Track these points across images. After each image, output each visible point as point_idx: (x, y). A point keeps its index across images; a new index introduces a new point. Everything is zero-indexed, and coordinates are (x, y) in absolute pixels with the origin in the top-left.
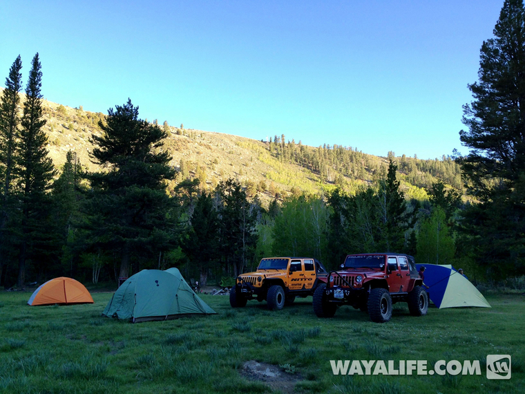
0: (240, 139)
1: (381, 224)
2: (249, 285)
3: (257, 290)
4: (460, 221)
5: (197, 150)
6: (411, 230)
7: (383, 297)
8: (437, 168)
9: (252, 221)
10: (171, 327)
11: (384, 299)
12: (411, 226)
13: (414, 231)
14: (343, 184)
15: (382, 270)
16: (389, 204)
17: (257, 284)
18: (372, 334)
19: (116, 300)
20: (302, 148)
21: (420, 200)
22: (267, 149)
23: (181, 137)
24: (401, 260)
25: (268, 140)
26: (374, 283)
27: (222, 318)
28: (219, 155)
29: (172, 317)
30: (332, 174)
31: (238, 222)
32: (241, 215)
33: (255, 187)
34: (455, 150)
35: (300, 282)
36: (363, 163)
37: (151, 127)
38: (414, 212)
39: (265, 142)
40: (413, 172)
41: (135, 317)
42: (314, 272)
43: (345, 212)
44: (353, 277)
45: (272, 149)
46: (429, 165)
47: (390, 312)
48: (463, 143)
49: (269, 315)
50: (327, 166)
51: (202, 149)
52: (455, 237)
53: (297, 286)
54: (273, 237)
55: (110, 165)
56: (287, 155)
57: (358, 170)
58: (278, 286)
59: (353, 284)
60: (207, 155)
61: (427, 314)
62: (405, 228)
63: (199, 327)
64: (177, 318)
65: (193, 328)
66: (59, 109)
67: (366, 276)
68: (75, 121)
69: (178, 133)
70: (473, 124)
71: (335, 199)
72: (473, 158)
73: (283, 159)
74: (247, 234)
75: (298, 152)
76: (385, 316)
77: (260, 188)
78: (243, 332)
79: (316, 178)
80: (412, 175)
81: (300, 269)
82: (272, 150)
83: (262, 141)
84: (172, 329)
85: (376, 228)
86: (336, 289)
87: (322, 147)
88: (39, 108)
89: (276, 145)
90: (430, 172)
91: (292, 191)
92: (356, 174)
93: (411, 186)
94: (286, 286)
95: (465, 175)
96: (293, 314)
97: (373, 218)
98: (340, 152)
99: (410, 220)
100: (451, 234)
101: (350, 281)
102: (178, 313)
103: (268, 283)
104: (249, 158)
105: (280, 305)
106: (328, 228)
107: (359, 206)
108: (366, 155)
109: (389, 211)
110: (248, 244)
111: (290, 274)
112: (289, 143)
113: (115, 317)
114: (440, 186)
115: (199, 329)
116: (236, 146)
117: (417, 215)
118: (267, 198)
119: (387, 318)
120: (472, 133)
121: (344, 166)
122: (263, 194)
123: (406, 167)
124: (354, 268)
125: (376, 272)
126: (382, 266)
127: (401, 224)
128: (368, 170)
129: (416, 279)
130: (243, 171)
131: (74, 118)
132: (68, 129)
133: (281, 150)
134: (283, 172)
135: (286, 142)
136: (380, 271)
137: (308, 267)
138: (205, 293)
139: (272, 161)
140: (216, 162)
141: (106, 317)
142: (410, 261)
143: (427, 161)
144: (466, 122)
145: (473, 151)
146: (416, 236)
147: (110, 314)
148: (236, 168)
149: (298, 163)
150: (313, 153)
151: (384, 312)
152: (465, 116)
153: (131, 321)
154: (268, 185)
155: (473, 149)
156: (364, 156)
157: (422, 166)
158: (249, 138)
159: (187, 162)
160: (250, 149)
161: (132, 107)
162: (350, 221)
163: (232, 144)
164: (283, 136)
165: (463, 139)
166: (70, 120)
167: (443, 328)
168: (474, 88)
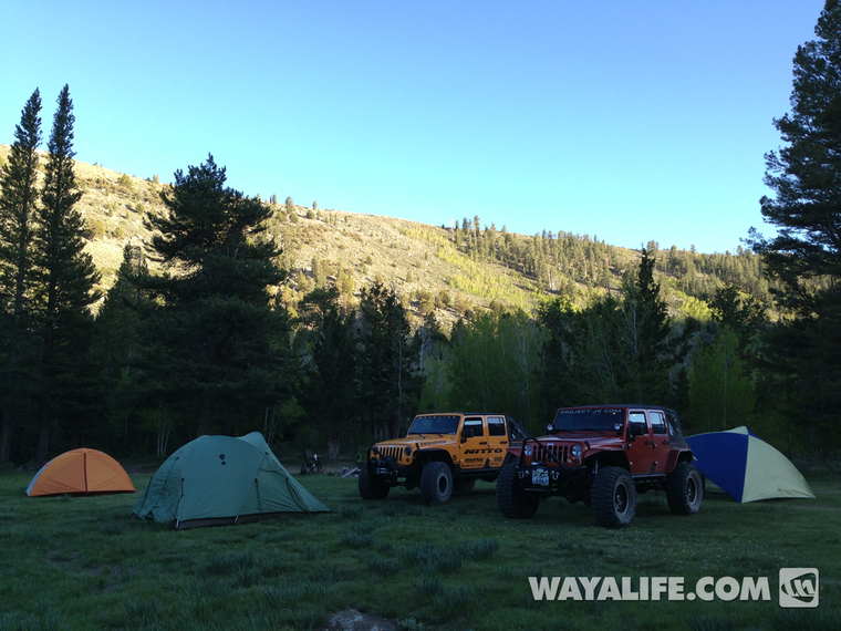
0: (407, 224)
1: (628, 357)
2: (390, 460)
3: (404, 470)
4: (762, 349)
5: (339, 243)
6: (679, 366)
7: (618, 483)
8: (728, 266)
9: (413, 353)
10: (236, 538)
11: (620, 486)
12: (680, 359)
13: (684, 368)
14: (575, 295)
15: (619, 434)
16: (642, 322)
17: (405, 460)
18: (592, 552)
19: (155, 489)
20: (507, 238)
21: (701, 318)
22: (450, 240)
23: (314, 222)
24: (655, 418)
25: (452, 225)
26: (605, 457)
27: (336, 521)
28: (374, 250)
29: (247, 519)
30: (556, 278)
31: (389, 355)
32: (394, 344)
33: (432, 301)
34: (752, 230)
35: (480, 455)
36: (607, 260)
37: (247, 201)
38: (684, 335)
39: (448, 229)
40: (689, 275)
41: (179, 519)
42: (505, 438)
43: (569, 338)
44: (566, 448)
45: (459, 240)
46: (715, 262)
47: (632, 510)
48: (767, 217)
49: (419, 514)
50: (548, 267)
51: (346, 241)
52: (755, 378)
53: (476, 463)
54: (450, 379)
55: (179, 263)
56: (483, 249)
57: (598, 271)
58: (440, 463)
59: (565, 460)
60: (355, 251)
61: (702, 511)
62: (669, 363)
63: (284, 539)
64: (256, 521)
65: (273, 541)
66: (121, 181)
67: (589, 447)
68: (146, 200)
69: (309, 216)
70: (783, 185)
71: (553, 316)
72: (783, 242)
73: (477, 256)
74: (406, 376)
75: (500, 243)
76: (623, 517)
77: (441, 302)
78: (357, 547)
79: (530, 286)
80: (687, 278)
81: (482, 434)
82: (459, 242)
83: (443, 227)
84: (236, 542)
85: (619, 363)
86: (535, 468)
87: (541, 235)
88: (70, 174)
89: (466, 233)
90: (717, 274)
91: (492, 306)
92: (595, 279)
93: (686, 297)
94: (456, 462)
95: (771, 273)
96: (463, 512)
97: (614, 346)
98: (569, 242)
99: (678, 349)
100: (748, 373)
101: (560, 453)
102: (257, 512)
103: (424, 457)
104: (423, 254)
105: (444, 496)
106: (541, 364)
107: (590, 327)
108: (612, 246)
109: (642, 335)
110: (406, 391)
111: (462, 442)
112: (486, 229)
113: (150, 518)
114: (731, 293)
115: (283, 543)
116: (402, 236)
117: (690, 342)
118: (451, 319)
119: (627, 521)
120: (780, 200)
121: (575, 266)
122: (445, 312)
123: (677, 267)
124: (570, 432)
125: (609, 437)
126: (618, 428)
127: (661, 357)
128: (615, 271)
129: (681, 450)
130: (412, 275)
131: (145, 195)
132: (136, 212)
133: (473, 242)
134: (478, 277)
135: (482, 229)
136: (616, 437)
137: (495, 430)
138: (330, 474)
139: (460, 260)
140: (369, 261)
141: (138, 518)
142: (669, 418)
143: (711, 257)
144: (771, 182)
145: (782, 231)
146: (688, 377)
147: (144, 512)
148: (401, 272)
149: (502, 261)
150: (525, 245)
151: (622, 509)
152: (770, 172)
153: (172, 526)
154: (452, 297)
155: (784, 228)
156: (609, 250)
157: (703, 264)
158: (422, 223)
159: (323, 263)
160: (424, 241)
161: (215, 167)
162: (576, 353)
163: (394, 233)
164: (476, 218)
165: (765, 211)
166: (139, 198)
167: (726, 539)
168: (783, 125)
